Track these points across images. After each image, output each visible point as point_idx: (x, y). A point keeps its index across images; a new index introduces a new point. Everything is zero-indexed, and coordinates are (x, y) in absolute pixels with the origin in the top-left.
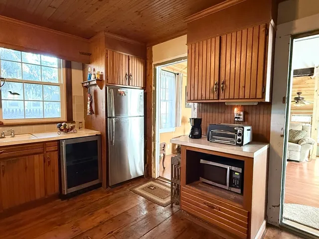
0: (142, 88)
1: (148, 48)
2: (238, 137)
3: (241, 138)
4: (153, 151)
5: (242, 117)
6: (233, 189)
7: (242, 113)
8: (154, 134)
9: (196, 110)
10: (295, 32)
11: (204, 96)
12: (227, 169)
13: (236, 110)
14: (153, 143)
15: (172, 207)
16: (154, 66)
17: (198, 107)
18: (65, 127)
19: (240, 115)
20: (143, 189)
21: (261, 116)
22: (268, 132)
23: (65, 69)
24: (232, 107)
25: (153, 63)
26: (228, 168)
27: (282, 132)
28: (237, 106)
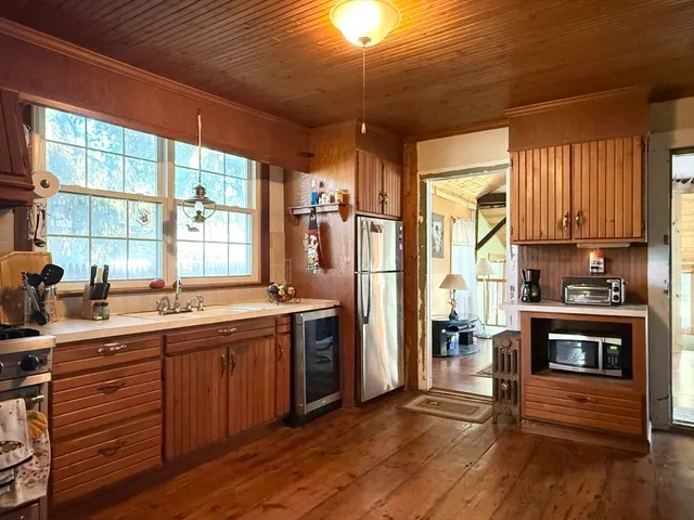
0: (399, 219)
1: (405, 145)
2: (614, 293)
3: (618, 294)
4: (419, 337)
5: (602, 266)
6: (609, 372)
7: (602, 260)
8: (423, 306)
9: (516, 258)
10: (675, 146)
11: (545, 233)
12: (598, 343)
13: (592, 257)
14: (420, 323)
15: (495, 423)
16: (421, 178)
17: (520, 251)
18: (286, 292)
19: (598, 263)
20: (420, 405)
21: (632, 265)
22: (645, 287)
23: (259, 181)
24: (585, 251)
25: (419, 174)
26: (599, 340)
27: (666, 287)
28: (592, 250)
